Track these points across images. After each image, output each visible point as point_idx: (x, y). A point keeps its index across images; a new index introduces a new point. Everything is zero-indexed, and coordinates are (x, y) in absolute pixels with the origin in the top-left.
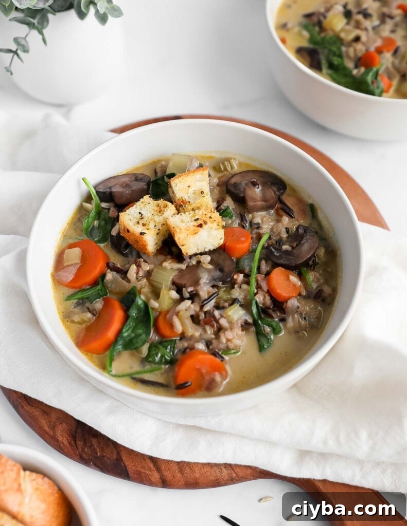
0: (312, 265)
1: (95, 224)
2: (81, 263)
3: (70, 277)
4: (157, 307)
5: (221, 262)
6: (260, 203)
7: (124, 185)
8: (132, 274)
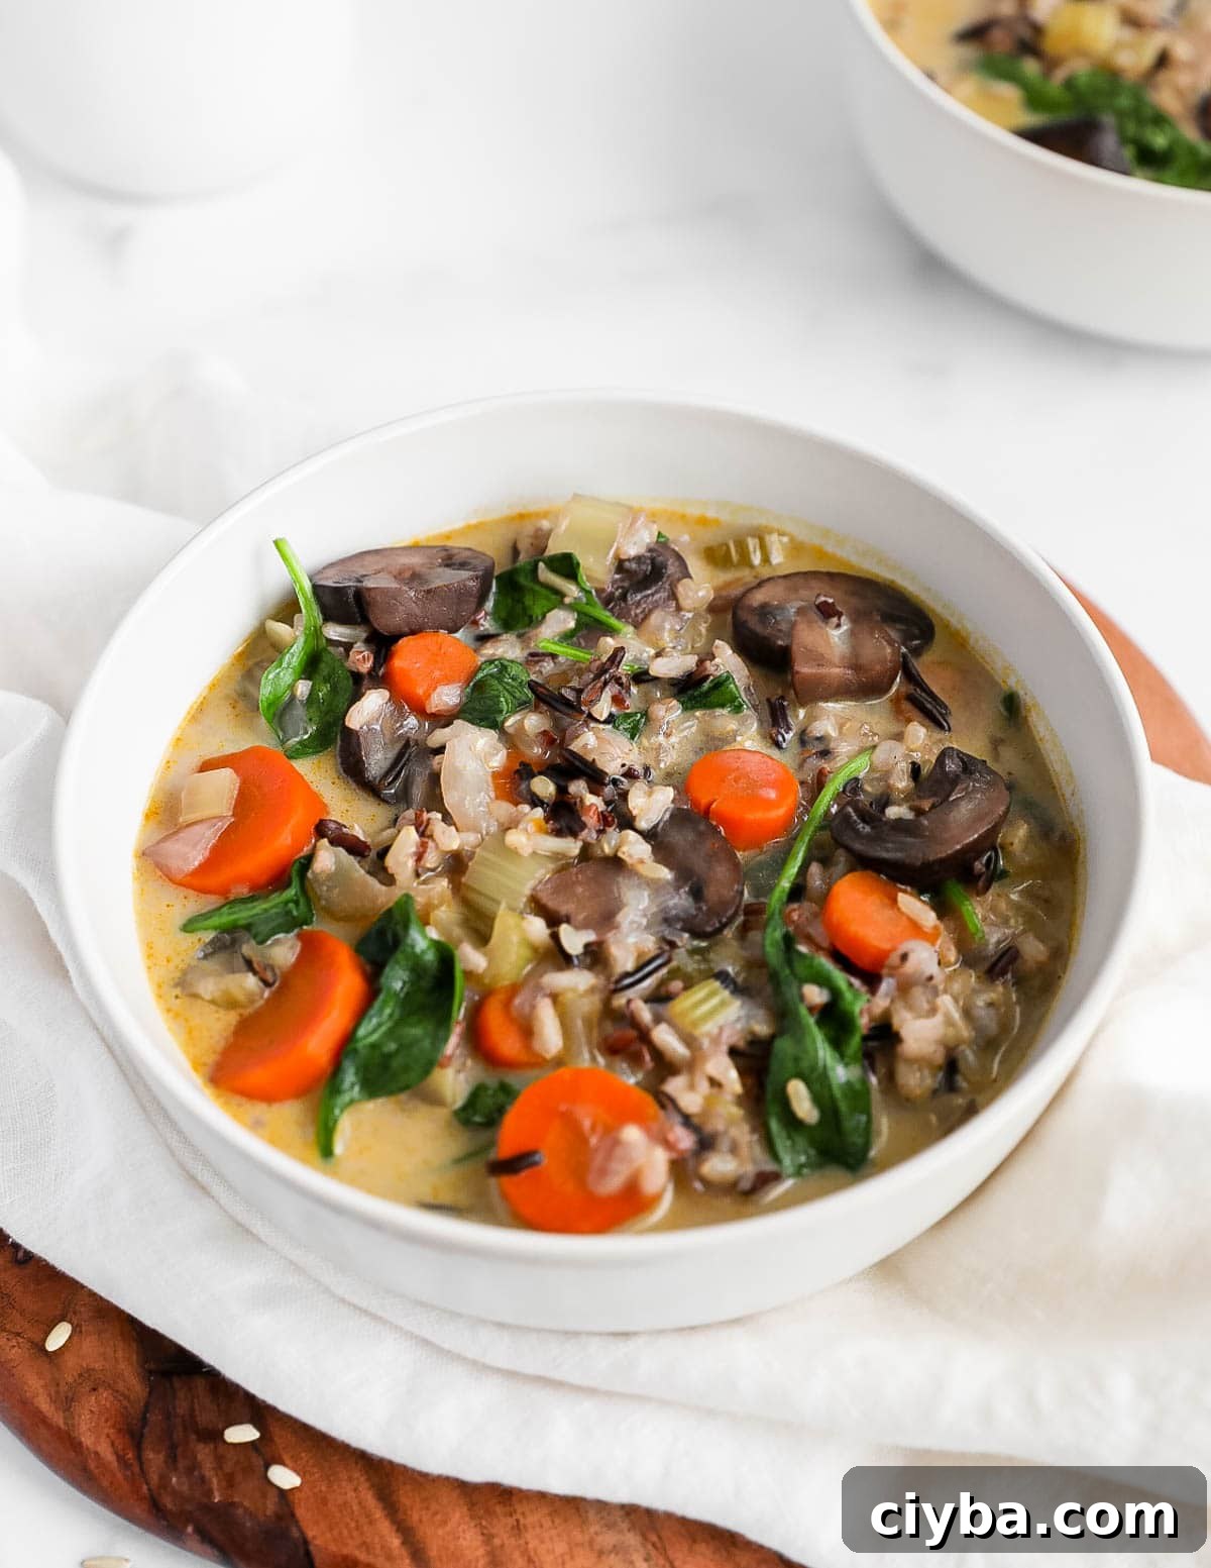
0: (980, 876)
1: (298, 693)
2: (233, 815)
3: (196, 857)
4: (481, 971)
5: (698, 863)
6: (837, 670)
7: (407, 575)
8: (402, 859)
